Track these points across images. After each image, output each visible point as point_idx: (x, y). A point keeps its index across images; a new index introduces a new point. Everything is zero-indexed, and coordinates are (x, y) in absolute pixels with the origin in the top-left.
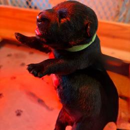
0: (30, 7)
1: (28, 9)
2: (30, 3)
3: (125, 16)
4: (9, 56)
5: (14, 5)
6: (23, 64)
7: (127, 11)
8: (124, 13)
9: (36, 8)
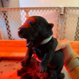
0: (11, 39)
1: (10, 40)
2: (11, 37)
3: (60, 38)
4: (5, 66)
5: (5, 39)
6: (14, 69)
7: (61, 36)
8: (60, 36)
9: (14, 39)
